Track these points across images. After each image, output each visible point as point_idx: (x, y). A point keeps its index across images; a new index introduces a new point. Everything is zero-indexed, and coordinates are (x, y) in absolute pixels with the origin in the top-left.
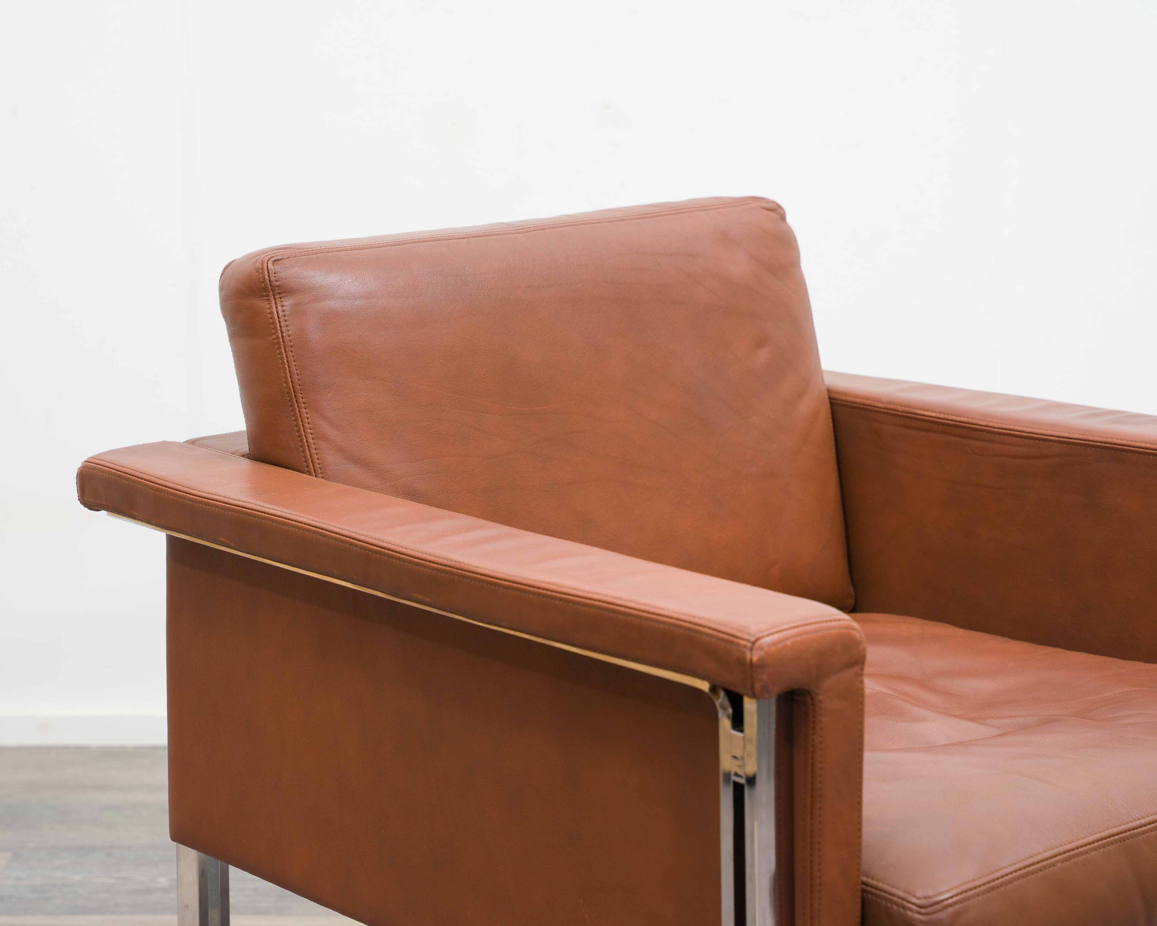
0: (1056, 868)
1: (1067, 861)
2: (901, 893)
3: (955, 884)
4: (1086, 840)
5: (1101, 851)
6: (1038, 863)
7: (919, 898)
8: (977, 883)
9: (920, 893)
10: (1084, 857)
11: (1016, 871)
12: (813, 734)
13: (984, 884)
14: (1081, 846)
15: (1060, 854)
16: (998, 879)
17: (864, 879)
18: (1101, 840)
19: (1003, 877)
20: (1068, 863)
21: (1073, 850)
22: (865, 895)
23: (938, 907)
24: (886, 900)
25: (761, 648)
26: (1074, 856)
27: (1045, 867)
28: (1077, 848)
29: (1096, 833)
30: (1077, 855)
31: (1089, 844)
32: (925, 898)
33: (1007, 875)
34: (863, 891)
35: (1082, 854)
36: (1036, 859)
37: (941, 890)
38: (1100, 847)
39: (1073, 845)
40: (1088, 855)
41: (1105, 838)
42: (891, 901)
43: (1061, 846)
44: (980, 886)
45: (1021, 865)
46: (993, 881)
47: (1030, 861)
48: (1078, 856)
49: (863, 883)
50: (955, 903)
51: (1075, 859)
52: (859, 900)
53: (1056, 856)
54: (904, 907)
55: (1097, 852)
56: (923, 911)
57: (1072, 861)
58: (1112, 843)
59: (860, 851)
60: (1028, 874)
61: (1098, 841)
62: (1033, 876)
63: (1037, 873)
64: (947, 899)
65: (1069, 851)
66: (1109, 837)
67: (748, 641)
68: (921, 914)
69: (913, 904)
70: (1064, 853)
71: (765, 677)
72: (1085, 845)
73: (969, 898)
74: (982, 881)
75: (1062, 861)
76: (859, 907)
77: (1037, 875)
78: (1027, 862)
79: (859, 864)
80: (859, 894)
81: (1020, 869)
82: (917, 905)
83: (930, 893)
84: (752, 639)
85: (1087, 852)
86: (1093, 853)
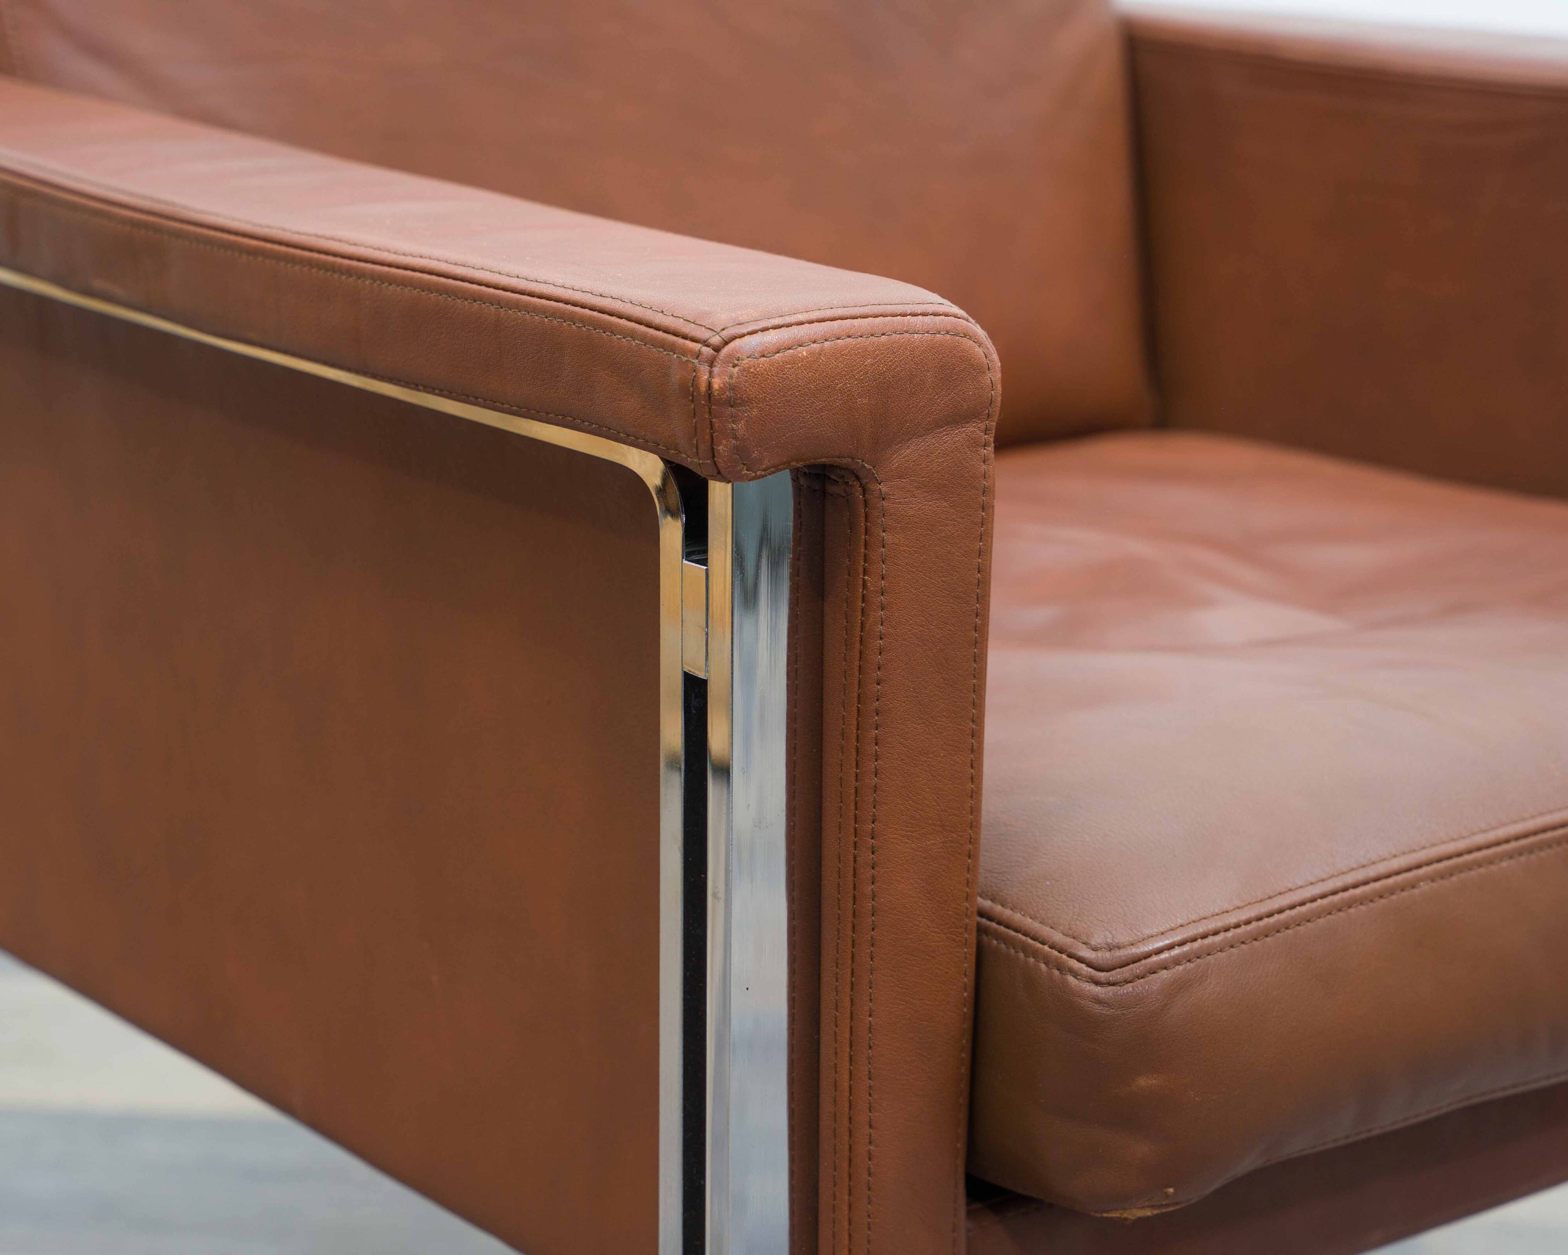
0: (1416, 891)
1: (1442, 878)
2: (1058, 937)
3: (1180, 921)
4: (1491, 836)
5: (1523, 859)
6: (1377, 879)
7: (1095, 949)
8: (1232, 919)
9: (1097, 939)
10: (1482, 870)
11: (1323, 896)
12: (865, 572)
13: (1248, 922)
14: (1479, 849)
15: (1429, 863)
16: (1280, 911)
17: (987, 904)
18: (1526, 835)
19: (1292, 907)
20: (1445, 883)
21: (1459, 854)
22: (985, 939)
23: (1136, 968)
24: (1025, 949)
25: (734, 360)
26: (1460, 869)
27: (1392, 891)
28: (1469, 851)
29: (1515, 822)
30: (1469, 867)
31: (1498, 843)
32: (1111, 948)
33: (1302, 904)
34: (981, 930)
35: (1479, 864)
36: (1371, 872)
37: (1147, 932)
38: (1520, 852)
39: (1461, 845)
40: (1493, 868)
41: (1535, 833)
42: (1035, 954)
43: (1434, 845)
44: (1237, 926)
45: (1339, 883)
46: (1270, 915)
47: (1360, 875)
48: (1470, 869)
49: (982, 914)
50: (1177, 961)
51: (1463, 875)
52: (970, 951)
53: (1419, 866)
54: (1061, 967)
55: (1512, 862)
56: (1102, 976)
57: (1454, 879)
58: (1549, 844)
59: (974, 841)
60: (1350, 904)
61: (1517, 838)
62: (1363, 908)
63: (1372, 901)
64: (1159, 951)
65: (1449, 857)
66: (1544, 830)
67: (706, 343)
68: (1097, 983)
69: (1081, 960)
70: (1439, 860)
71: (740, 427)
72: (1488, 846)
73: (1208, 952)
74: (1244, 916)
75: (1432, 879)
76: (969, 965)
77: (1372, 905)
78: (1350, 879)
79: (971, 869)
80: (972, 938)
81: (1334, 893)
82: (1089, 965)
83: (1122, 938)
84: (716, 340)
85: (1490, 861)
86: (1504, 864)
